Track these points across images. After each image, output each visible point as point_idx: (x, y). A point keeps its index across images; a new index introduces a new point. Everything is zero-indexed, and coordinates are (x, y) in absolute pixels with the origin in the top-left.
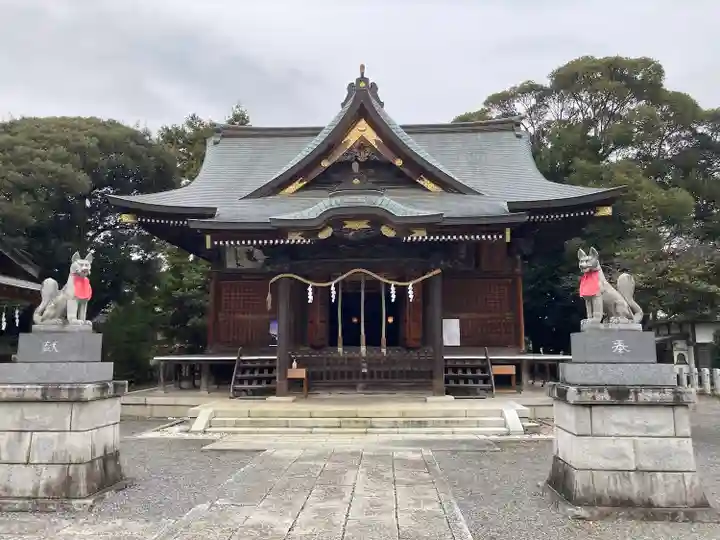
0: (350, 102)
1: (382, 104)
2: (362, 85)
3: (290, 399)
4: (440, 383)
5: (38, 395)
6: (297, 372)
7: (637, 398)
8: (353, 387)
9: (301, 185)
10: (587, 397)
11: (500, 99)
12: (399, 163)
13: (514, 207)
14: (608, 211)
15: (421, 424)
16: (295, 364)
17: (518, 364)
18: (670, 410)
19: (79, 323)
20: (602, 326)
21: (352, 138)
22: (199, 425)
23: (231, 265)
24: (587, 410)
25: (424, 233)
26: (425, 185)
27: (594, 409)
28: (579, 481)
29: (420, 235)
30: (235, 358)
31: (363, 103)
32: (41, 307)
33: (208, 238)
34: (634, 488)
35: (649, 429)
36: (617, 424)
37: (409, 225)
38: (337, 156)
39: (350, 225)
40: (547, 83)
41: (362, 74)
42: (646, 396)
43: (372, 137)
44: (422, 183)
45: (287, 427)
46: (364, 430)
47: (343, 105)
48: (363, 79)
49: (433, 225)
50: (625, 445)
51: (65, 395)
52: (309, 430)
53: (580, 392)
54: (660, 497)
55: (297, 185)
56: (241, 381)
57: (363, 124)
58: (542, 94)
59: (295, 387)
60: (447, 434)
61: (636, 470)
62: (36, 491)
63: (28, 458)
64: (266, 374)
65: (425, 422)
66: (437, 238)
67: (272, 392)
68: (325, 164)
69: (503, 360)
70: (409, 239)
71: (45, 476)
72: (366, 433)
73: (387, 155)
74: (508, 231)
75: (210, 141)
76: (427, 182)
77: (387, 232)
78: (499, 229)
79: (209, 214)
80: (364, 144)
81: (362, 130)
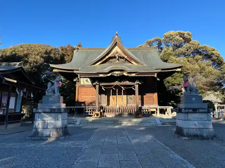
5: (49, 111)
7: (199, 111)
9: (101, 62)
10: (187, 111)
12: (126, 57)
13: (156, 69)
18: (206, 114)
19: (58, 94)
21: (114, 50)
23: (82, 83)
27: (188, 114)
28: (185, 131)
29: (134, 75)
30: (84, 107)
31: (117, 42)
32: (48, 89)
33: (79, 75)
34: (199, 133)
35: (201, 118)
36: (194, 118)
37: (131, 73)
38: (110, 55)
39: (115, 72)
42: (201, 111)
45: (101, 123)
48: (117, 36)
50: (196, 122)
51: (56, 111)
53: (185, 110)
54: (205, 135)
57: (117, 47)
61: (199, 128)
63: (47, 127)
64: (92, 111)
66: (139, 75)
68: (107, 57)
70: (131, 76)
73: (123, 55)
74: (156, 74)
75: (75, 51)
76: (133, 62)
77: (125, 74)
78: (154, 73)
79: (78, 69)
80: (117, 52)
81: (117, 49)
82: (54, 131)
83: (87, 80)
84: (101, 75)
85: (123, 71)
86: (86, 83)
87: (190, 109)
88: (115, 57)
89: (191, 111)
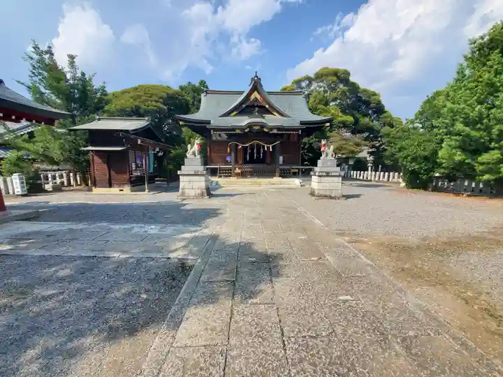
0: (252, 85)
1: (262, 86)
2: (256, 78)
3: (237, 178)
4: (277, 174)
6: (238, 171)
7: (331, 175)
10: (321, 174)
11: (298, 82)
12: (267, 106)
13: (302, 123)
14: (328, 124)
15: (274, 184)
16: (237, 169)
17: (299, 169)
18: (337, 177)
21: (252, 97)
23: (214, 138)
24: (320, 177)
26: (275, 114)
27: (322, 177)
29: (275, 131)
30: (218, 167)
31: (256, 86)
33: (212, 131)
34: (328, 193)
35: (333, 181)
36: (326, 180)
37: (272, 128)
38: (248, 103)
39: (255, 128)
40: (312, 76)
42: (333, 174)
43: (258, 97)
47: (250, 85)
48: (256, 76)
49: (279, 129)
50: (327, 184)
51: (199, 174)
53: (318, 173)
55: (235, 113)
56: (220, 173)
57: (256, 93)
58: (310, 80)
59: (238, 175)
60: (281, 186)
61: (329, 189)
62: (196, 194)
63: (192, 188)
64: (227, 171)
66: (280, 132)
68: (244, 106)
69: (295, 168)
70: (272, 132)
71: (197, 191)
73: (264, 104)
74: (300, 131)
75: (203, 95)
77: (265, 130)
78: (298, 130)
79: (209, 122)
80: (256, 99)
81: (256, 95)
82: (199, 191)
83: (220, 135)
84: (238, 131)
85: (263, 126)
86: (219, 138)
87: (323, 172)
88: (254, 106)
89: (324, 174)
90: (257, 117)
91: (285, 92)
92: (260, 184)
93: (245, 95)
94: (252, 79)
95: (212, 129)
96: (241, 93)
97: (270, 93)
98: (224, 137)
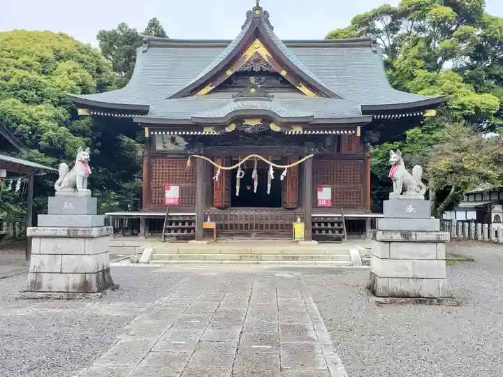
0: (248, 26)
1: (272, 28)
2: (257, 12)
3: (205, 242)
4: (309, 233)
5: (65, 233)
6: (210, 225)
7: (416, 238)
8: (249, 235)
9: (211, 88)
12: (284, 73)
13: (366, 111)
14: (433, 113)
15: (294, 258)
16: (209, 220)
18: (435, 244)
19: (83, 191)
20: (401, 197)
21: (249, 53)
22: (144, 258)
23: (159, 147)
24: (388, 244)
25: (301, 130)
26: (303, 91)
27: (392, 244)
28: (380, 284)
29: (297, 130)
30: (165, 214)
31: (257, 28)
33: (147, 129)
34: (410, 287)
35: (421, 255)
36: (404, 253)
37: (289, 124)
38: (237, 67)
39: (248, 122)
41: (258, 4)
42: (422, 237)
43: (264, 53)
44: (300, 89)
45: (205, 259)
46: (256, 262)
47: (243, 28)
48: (258, 8)
49: (306, 124)
50: (408, 264)
51: (80, 234)
52: (220, 262)
55: (208, 89)
56: (169, 230)
57: (257, 42)
61: (413, 278)
62: (67, 287)
63: (61, 270)
64: (187, 225)
65: (298, 257)
66: (310, 132)
67: (193, 238)
68: (229, 73)
69: (353, 217)
70: (290, 133)
71: (71, 280)
72: (258, 263)
73: (275, 67)
74: (359, 128)
75: (139, 50)
76: (304, 89)
77: (274, 128)
78: (352, 126)
79: (144, 111)
80: (258, 58)
81: (257, 48)
82: (77, 279)
83: (173, 140)
84: (208, 131)
85: (267, 118)
86: (170, 147)
88: (252, 73)
89: (398, 237)
90: (253, 97)
91: (335, 42)
92: (259, 258)
93: (231, 48)
94: (249, 14)
95: (147, 125)
96: (223, 44)
97: (291, 44)
98: (182, 143)
